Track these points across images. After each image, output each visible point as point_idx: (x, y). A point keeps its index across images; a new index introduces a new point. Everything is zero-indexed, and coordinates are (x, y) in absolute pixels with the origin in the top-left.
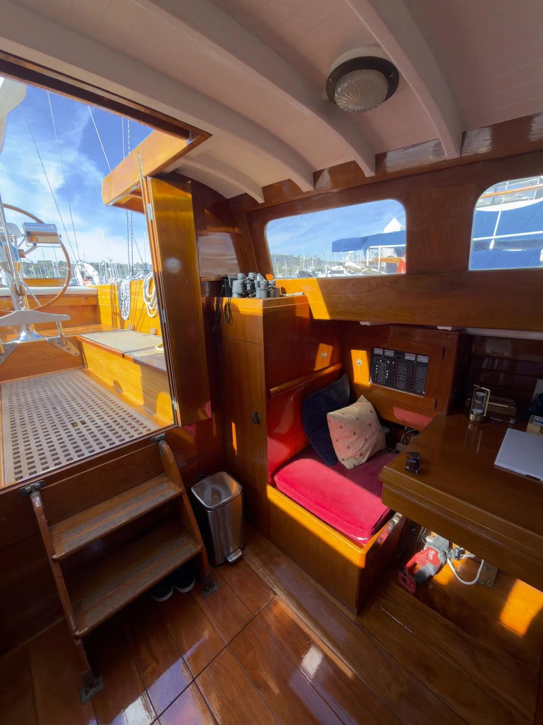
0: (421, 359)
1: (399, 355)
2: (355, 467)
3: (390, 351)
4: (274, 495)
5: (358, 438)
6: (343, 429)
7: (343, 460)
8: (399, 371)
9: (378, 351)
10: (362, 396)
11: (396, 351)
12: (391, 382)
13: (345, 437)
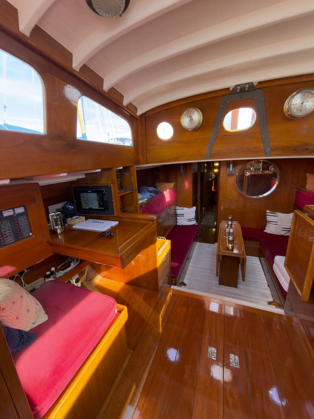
0: (18, 211)
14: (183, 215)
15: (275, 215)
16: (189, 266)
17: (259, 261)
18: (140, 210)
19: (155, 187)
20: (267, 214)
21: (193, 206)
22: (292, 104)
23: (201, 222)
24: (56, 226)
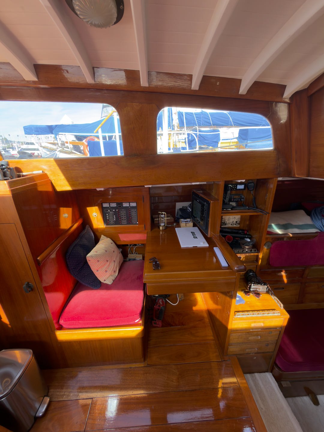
0: (132, 204)
1: (120, 205)
2: (114, 281)
3: (113, 203)
4: (62, 335)
5: (110, 263)
6: (100, 262)
7: (105, 280)
8: (122, 214)
9: (105, 205)
10: (102, 236)
11: (117, 203)
12: (117, 222)
13: (102, 266)
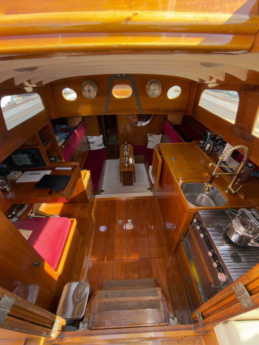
14: (93, 142)
15: (152, 136)
16: (104, 178)
17: (144, 166)
18: (62, 153)
19: (67, 125)
20: (148, 136)
21: (100, 134)
22: (149, 89)
23: (108, 143)
24: (4, 186)
